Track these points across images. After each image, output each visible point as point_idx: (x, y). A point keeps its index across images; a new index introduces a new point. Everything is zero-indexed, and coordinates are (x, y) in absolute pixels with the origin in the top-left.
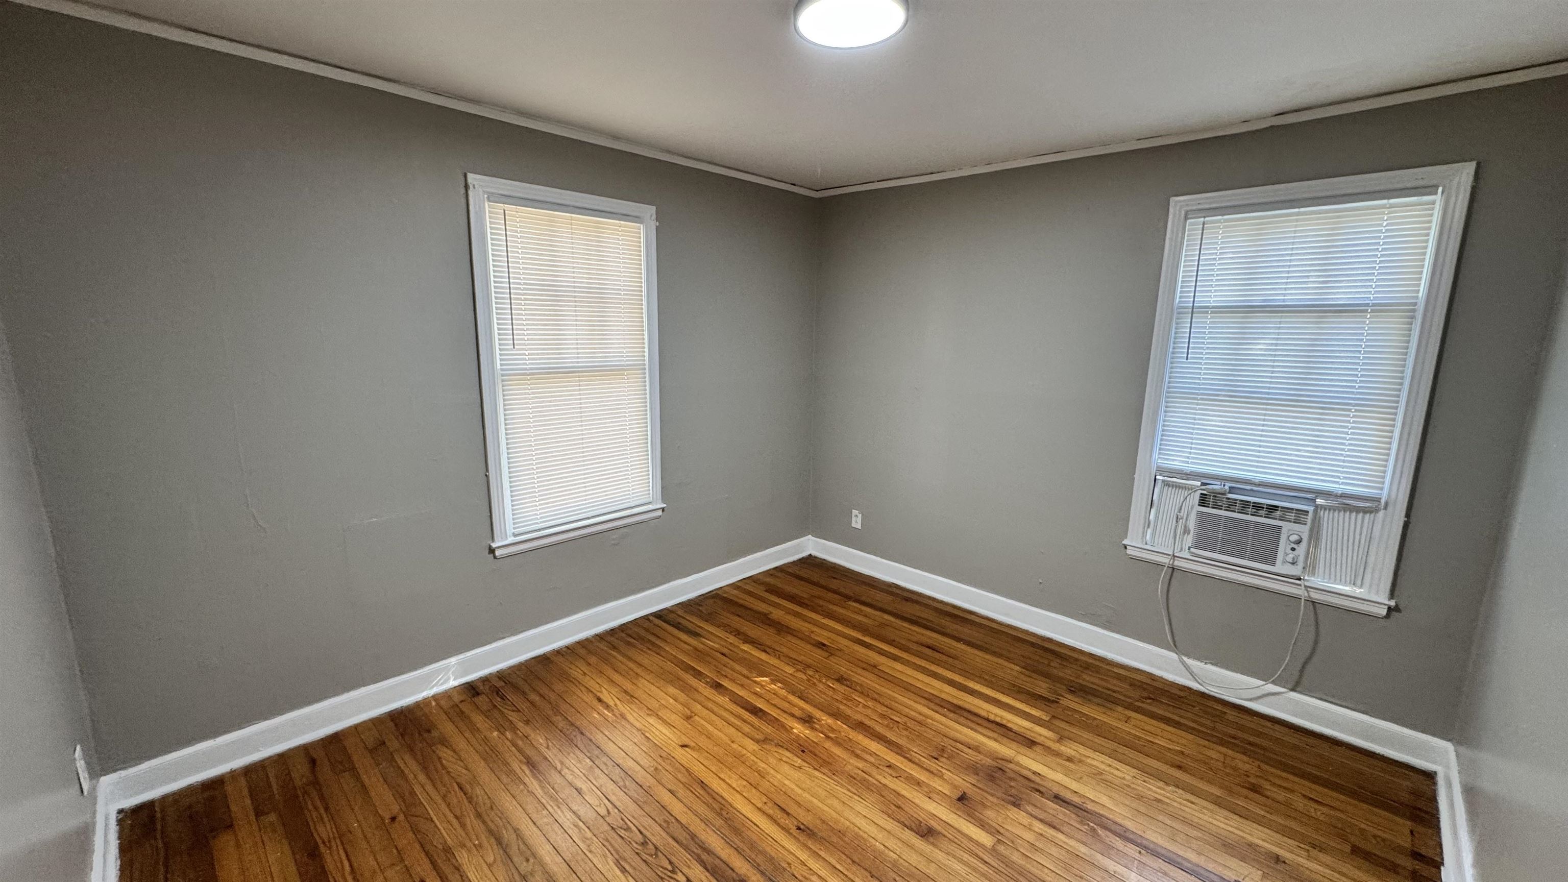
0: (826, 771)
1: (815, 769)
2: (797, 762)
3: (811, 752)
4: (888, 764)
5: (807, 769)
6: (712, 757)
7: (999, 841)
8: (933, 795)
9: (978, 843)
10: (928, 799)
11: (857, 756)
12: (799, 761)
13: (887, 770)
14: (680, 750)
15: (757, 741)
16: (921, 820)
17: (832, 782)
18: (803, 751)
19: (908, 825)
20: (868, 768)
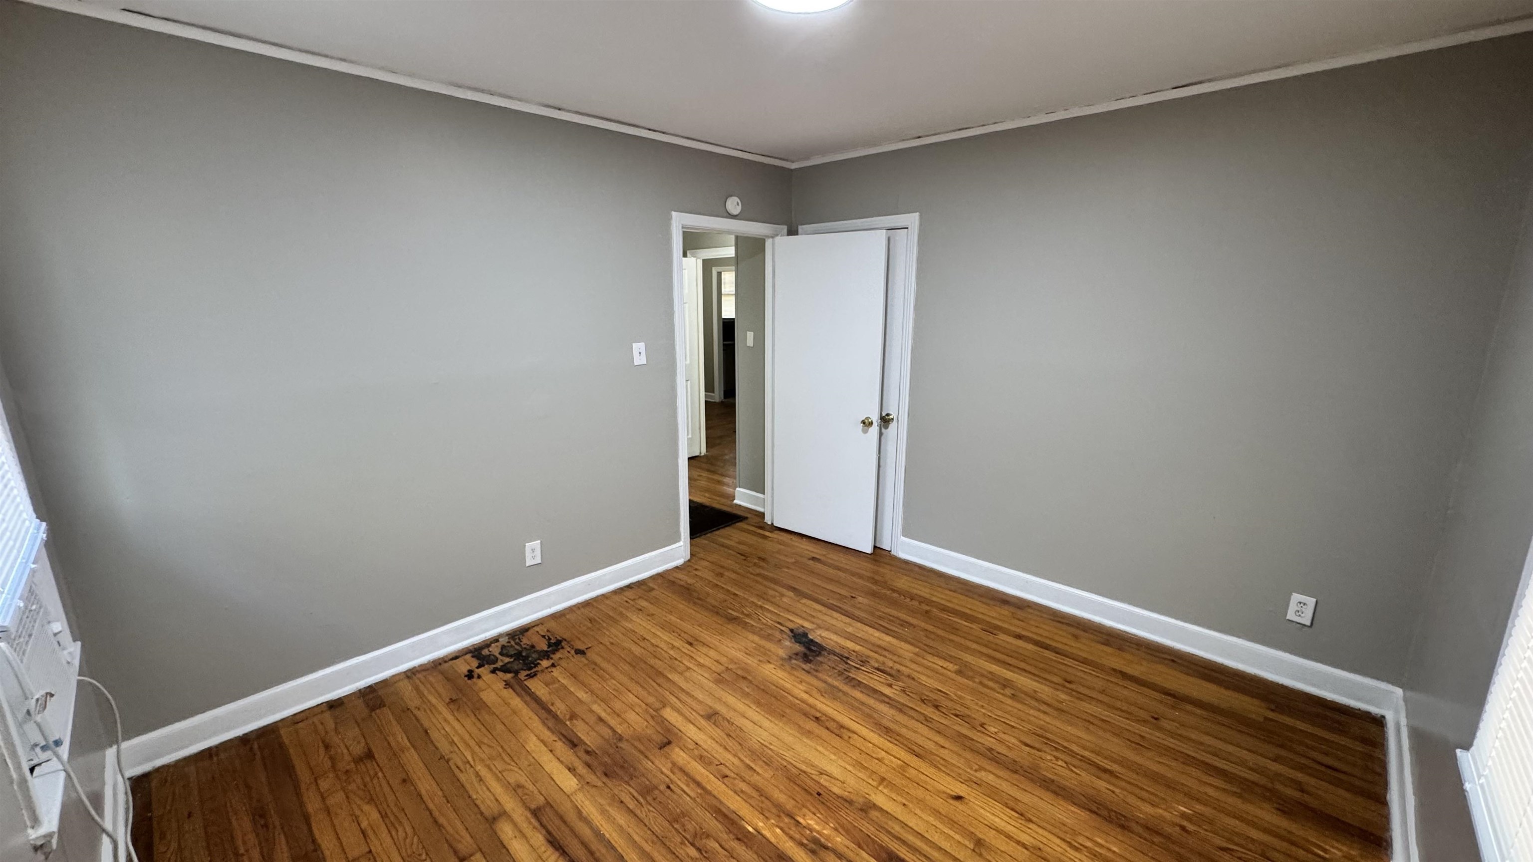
0: (794, 770)
1: (805, 772)
2: (825, 780)
3: (811, 794)
4: (726, 780)
5: (813, 772)
6: (921, 784)
7: (656, 710)
8: (691, 746)
9: (678, 711)
10: (699, 743)
11: (757, 789)
12: (822, 781)
13: (728, 773)
14: (962, 794)
15: (875, 807)
16: (713, 726)
17: (787, 759)
18: (819, 794)
19: (725, 721)
20: (747, 774)
